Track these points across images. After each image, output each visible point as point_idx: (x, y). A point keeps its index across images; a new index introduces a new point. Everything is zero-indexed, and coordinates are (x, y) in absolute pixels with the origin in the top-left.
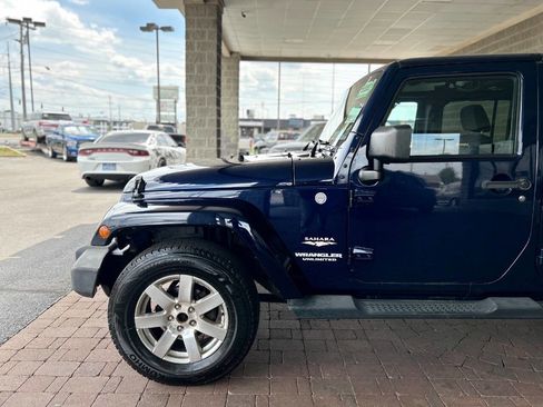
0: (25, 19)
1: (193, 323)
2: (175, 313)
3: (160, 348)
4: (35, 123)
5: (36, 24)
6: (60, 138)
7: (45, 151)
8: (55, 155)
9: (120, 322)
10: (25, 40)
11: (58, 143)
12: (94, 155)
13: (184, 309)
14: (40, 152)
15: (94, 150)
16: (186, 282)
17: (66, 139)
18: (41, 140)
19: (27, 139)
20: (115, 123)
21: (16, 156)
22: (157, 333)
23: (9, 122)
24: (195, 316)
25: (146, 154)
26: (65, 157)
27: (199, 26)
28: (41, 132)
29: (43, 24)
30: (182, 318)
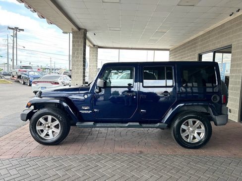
0: (15, 28)
1: (51, 128)
2: (47, 126)
3: (43, 135)
4: (17, 70)
5: (20, 30)
6: (27, 76)
7: (21, 81)
8: (24, 83)
9: (32, 128)
10: (15, 36)
11: (26, 78)
12: (38, 84)
13: (49, 125)
14: (18, 82)
15: (38, 82)
16: (50, 117)
17: (29, 77)
18: (19, 77)
19: (13, 77)
20: (53, 69)
21: (8, 83)
22: (42, 131)
23: (6, 68)
24: (52, 127)
25: (58, 83)
26: (28, 84)
27: (77, 39)
28: (19, 74)
29: (23, 30)
30: (49, 127)
